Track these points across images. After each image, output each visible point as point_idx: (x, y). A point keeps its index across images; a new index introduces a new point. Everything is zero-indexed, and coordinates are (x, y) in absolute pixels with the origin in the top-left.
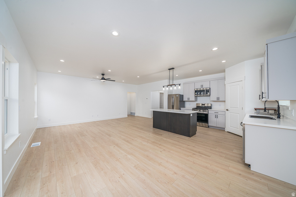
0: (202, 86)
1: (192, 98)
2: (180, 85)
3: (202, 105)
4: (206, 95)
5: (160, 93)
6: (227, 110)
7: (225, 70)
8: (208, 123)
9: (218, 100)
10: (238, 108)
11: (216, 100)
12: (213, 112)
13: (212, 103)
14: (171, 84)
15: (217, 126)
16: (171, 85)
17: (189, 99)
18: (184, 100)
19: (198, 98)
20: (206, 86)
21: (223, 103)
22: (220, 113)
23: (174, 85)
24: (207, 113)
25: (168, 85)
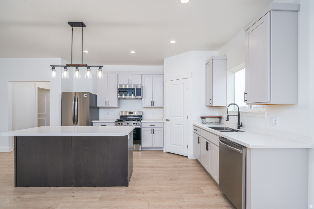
0: (130, 81)
1: (114, 101)
2: (100, 67)
3: (130, 113)
4: (138, 97)
5: (39, 89)
6: (167, 120)
7: (163, 60)
8: (140, 143)
9: (153, 106)
10: (182, 117)
11: (150, 105)
12: (148, 125)
13: (144, 110)
14: (77, 62)
15: (154, 146)
16: (77, 66)
17: (107, 103)
18: (98, 105)
19: (123, 101)
20: (136, 83)
21: (161, 110)
22: (157, 125)
23: (86, 66)
24: (139, 127)
25: (68, 65)
